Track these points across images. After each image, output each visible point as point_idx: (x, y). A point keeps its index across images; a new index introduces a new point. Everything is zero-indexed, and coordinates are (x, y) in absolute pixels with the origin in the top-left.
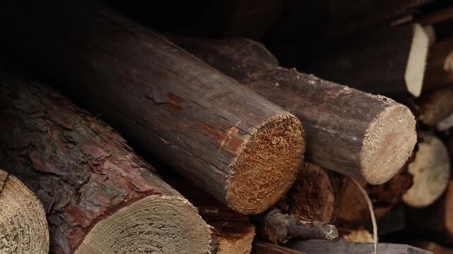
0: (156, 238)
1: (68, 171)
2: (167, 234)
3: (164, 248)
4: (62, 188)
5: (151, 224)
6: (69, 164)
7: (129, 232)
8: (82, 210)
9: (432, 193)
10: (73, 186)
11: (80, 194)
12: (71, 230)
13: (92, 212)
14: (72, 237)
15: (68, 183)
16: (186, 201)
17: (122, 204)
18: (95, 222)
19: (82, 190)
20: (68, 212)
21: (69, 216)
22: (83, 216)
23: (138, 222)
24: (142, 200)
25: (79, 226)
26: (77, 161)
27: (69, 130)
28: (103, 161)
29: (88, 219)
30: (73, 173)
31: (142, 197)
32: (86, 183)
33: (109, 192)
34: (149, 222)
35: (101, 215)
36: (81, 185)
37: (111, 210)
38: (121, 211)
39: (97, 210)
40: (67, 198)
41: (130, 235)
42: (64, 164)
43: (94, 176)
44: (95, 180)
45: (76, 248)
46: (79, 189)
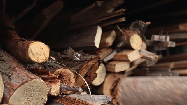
0: (33, 92)
1: (5, 70)
2: (37, 91)
3: (35, 96)
4: (4, 76)
5: (33, 88)
6: (5, 68)
7: (26, 90)
8: (12, 83)
9: (100, 82)
10: (8, 75)
11: (10, 78)
12: (9, 90)
13: (16, 85)
14: (10, 92)
15: (6, 74)
16: (43, 81)
17: (26, 82)
18: (18, 88)
19: (11, 77)
20: (8, 84)
21: (8, 85)
22: (13, 86)
23: (29, 88)
24: (31, 81)
25: (12, 89)
26: (7, 67)
27: (1, 56)
28: (16, 67)
29: (15, 87)
30: (7, 71)
31: (31, 80)
32: (12, 75)
33: (21, 78)
34: (32, 87)
35: (20, 86)
36: (11, 75)
37: (22, 84)
38: (25, 84)
39: (18, 84)
40: (6, 80)
41: (27, 92)
42: (3, 68)
43: (14, 73)
44: (15, 74)
45: (11, 96)
46: (10, 77)
